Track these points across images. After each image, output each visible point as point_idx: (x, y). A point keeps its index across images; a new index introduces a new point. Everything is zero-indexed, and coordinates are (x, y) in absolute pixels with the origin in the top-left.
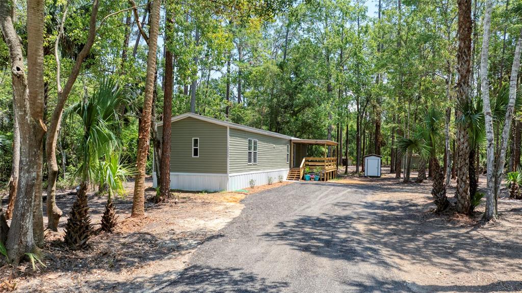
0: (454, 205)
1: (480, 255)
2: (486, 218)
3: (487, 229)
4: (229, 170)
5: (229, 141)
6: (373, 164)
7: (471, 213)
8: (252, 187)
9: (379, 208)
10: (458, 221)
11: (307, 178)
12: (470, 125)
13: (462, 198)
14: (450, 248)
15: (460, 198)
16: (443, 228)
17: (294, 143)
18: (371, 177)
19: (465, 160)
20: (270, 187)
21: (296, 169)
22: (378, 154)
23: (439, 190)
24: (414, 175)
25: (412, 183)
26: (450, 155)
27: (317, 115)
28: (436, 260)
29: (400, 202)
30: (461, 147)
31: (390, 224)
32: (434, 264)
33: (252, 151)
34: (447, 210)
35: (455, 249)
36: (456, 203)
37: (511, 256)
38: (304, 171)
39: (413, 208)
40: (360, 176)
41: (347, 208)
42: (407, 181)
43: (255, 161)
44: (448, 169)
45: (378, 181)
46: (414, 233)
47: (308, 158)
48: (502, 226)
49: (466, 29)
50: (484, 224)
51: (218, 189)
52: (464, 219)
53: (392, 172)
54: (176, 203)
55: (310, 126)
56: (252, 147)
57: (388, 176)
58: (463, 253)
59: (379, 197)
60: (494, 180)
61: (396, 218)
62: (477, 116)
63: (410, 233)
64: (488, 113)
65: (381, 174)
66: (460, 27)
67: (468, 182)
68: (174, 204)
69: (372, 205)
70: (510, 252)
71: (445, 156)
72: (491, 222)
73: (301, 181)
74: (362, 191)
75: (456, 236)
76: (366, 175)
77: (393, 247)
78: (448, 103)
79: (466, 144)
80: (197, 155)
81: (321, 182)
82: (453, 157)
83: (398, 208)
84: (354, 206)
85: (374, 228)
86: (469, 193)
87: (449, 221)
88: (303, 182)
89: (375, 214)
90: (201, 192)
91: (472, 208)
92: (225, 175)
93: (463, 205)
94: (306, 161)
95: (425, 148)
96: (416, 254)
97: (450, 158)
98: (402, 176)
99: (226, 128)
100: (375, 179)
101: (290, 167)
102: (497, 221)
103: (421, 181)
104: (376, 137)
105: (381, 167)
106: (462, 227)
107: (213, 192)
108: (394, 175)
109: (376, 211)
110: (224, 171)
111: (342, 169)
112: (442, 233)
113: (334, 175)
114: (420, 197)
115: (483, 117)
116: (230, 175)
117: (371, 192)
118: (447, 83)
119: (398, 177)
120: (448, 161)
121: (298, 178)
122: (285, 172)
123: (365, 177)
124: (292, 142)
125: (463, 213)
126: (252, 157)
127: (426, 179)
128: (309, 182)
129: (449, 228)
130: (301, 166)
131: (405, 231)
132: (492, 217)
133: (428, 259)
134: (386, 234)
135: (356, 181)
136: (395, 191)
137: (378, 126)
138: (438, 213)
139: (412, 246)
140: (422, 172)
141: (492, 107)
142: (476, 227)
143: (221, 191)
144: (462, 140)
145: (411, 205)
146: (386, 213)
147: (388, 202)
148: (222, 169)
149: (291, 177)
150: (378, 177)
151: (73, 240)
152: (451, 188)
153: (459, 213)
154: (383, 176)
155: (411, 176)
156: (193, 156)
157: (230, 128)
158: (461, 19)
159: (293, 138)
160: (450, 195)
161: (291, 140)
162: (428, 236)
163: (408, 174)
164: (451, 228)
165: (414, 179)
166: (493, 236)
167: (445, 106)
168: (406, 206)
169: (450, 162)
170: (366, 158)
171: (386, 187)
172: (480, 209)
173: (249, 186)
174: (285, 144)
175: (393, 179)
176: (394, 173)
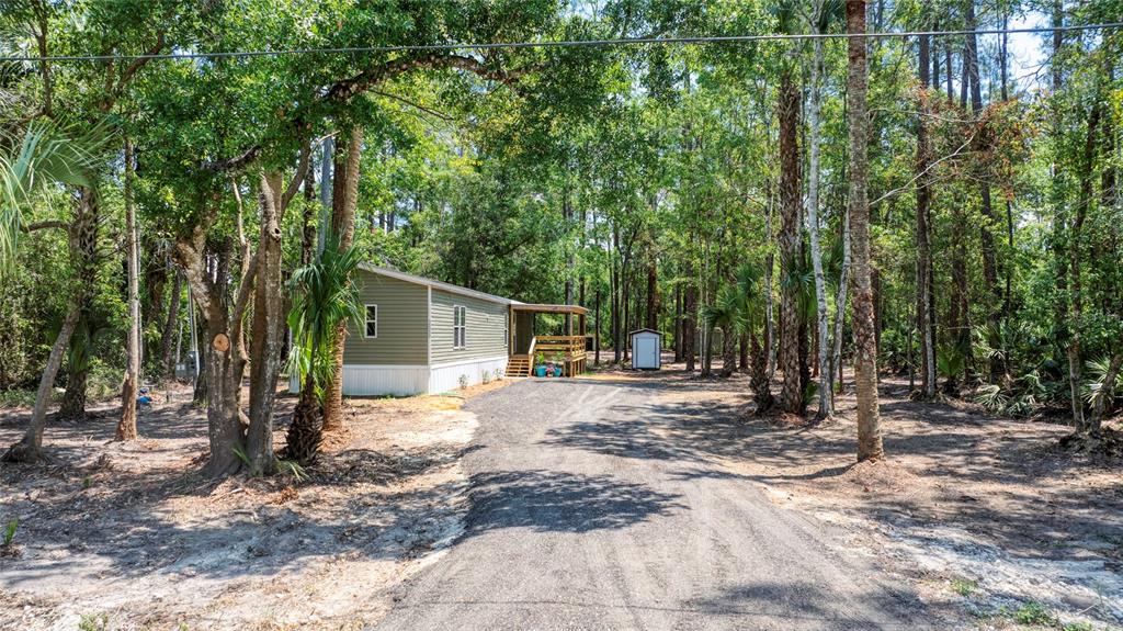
0: (779, 402)
1: (810, 453)
2: (821, 416)
3: (821, 429)
4: (430, 359)
5: (430, 311)
6: (646, 347)
7: (802, 413)
8: (463, 388)
9: (673, 411)
10: (786, 423)
11: (540, 373)
12: (799, 290)
13: (791, 391)
14: (775, 449)
15: (787, 391)
16: (766, 431)
17: (515, 310)
18: (643, 369)
19: (793, 338)
20: (488, 388)
21: (521, 357)
22: (652, 326)
23: (760, 382)
24: (717, 365)
25: (715, 378)
26: (775, 330)
27: (546, 258)
28: (760, 459)
29: (703, 404)
30: (788, 319)
31: (697, 429)
32: (760, 463)
33: (459, 326)
34: (771, 409)
35: (782, 450)
36: (782, 400)
37: (841, 452)
38: (535, 360)
39: (723, 410)
40: (624, 369)
41: (630, 412)
42: (707, 374)
43: (463, 344)
44: (771, 353)
45: (657, 375)
46: (731, 437)
47: (541, 338)
48: (839, 424)
49: (790, 156)
50: (817, 424)
51: (412, 391)
52: (793, 420)
53: (677, 360)
54: (353, 414)
55: (532, 277)
56: (459, 318)
57: (671, 367)
58: (790, 453)
59: (672, 398)
60: (828, 364)
61: (702, 423)
62: (806, 278)
63: (725, 437)
64: (819, 275)
65: (661, 364)
66: (783, 152)
67: (798, 368)
68: (350, 416)
69: (663, 409)
70: (843, 448)
71: (766, 331)
72: (826, 420)
73: (529, 378)
74: (641, 390)
75: (783, 438)
76: (634, 366)
77: (708, 450)
78: (770, 247)
79: (793, 316)
80: (373, 334)
81: (565, 379)
82: (778, 333)
83: (702, 411)
84: (640, 410)
85: (678, 433)
86: (799, 384)
87: (774, 423)
88: (534, 378)
89: (672, 418)
90: (385, 397)
91: (804, 405)
92: (425, 367)
93: (791, 401)
94: (537, 343)
95: (740, 321)
96: (737, 454)
97: (773, 334)
98: (697, 366)
99: (426, 288)
100: (650, 372)
101: (510, 353)
102: (834, 419)
103: (729, 375)
104: (650, 298)
105: (661, 351)
106: (791, 428)
107: (406, 397)
108: (683, 366)
109: (673, 415)
110: (424, 361)
111: (591, 356)
112: (765, 436)
113: (582, 367)
114: (732, 396)
115: (814, 279)
116: (433, 367)
117: (654, 391)
118: (767, 213)
119: (690, 368)
120: (771, 340)
121: (525, 372)
122: (503, 361)
123: (634, 370)
124: (512, 308)
125: (792, 412)
126: (459, 337)
127: (736, 370)
128: (545, 379)
129: (773, 430)
130: (531, 352)
131: (718, 436)
132: (827, 414)
133: (752, 458)
134: (695, 439)
135: (621, 376)
136: (691, 390)
137: (652, 279)
138: (758, 414)
139: (730, 449)
140: (729, 358)
141: (824, 267)
142: (807, 428)
143: (420, 393)
144: (788, 310)
145: (719, 407)
146: (688, 417)
147: (685, 404)
148: (421, 358)
149: (512, 372)
150: (656, 369)
151: (302, 452)
152: (777, 383)
153: (786, 412)
154: (664, 368)
155: (713, 367)
156: (366, 336)
157: (433, 289)
158: (784, 142)
159: (513, 302)
160: (775, 392)
161: (510, 306)
162: (748, 440)
163: (708, 363)
164: (776, 431)
165: (716, 370)
166: (828, 436)
167: (764, 252)
168: (712, 408)
169: (774, 341)
170: (635, 336)
171: (674, 384)
172: (814, 408)
173: (459, 386)
174: (502, 313)
175: (681, 371)
176: (683, 362)
